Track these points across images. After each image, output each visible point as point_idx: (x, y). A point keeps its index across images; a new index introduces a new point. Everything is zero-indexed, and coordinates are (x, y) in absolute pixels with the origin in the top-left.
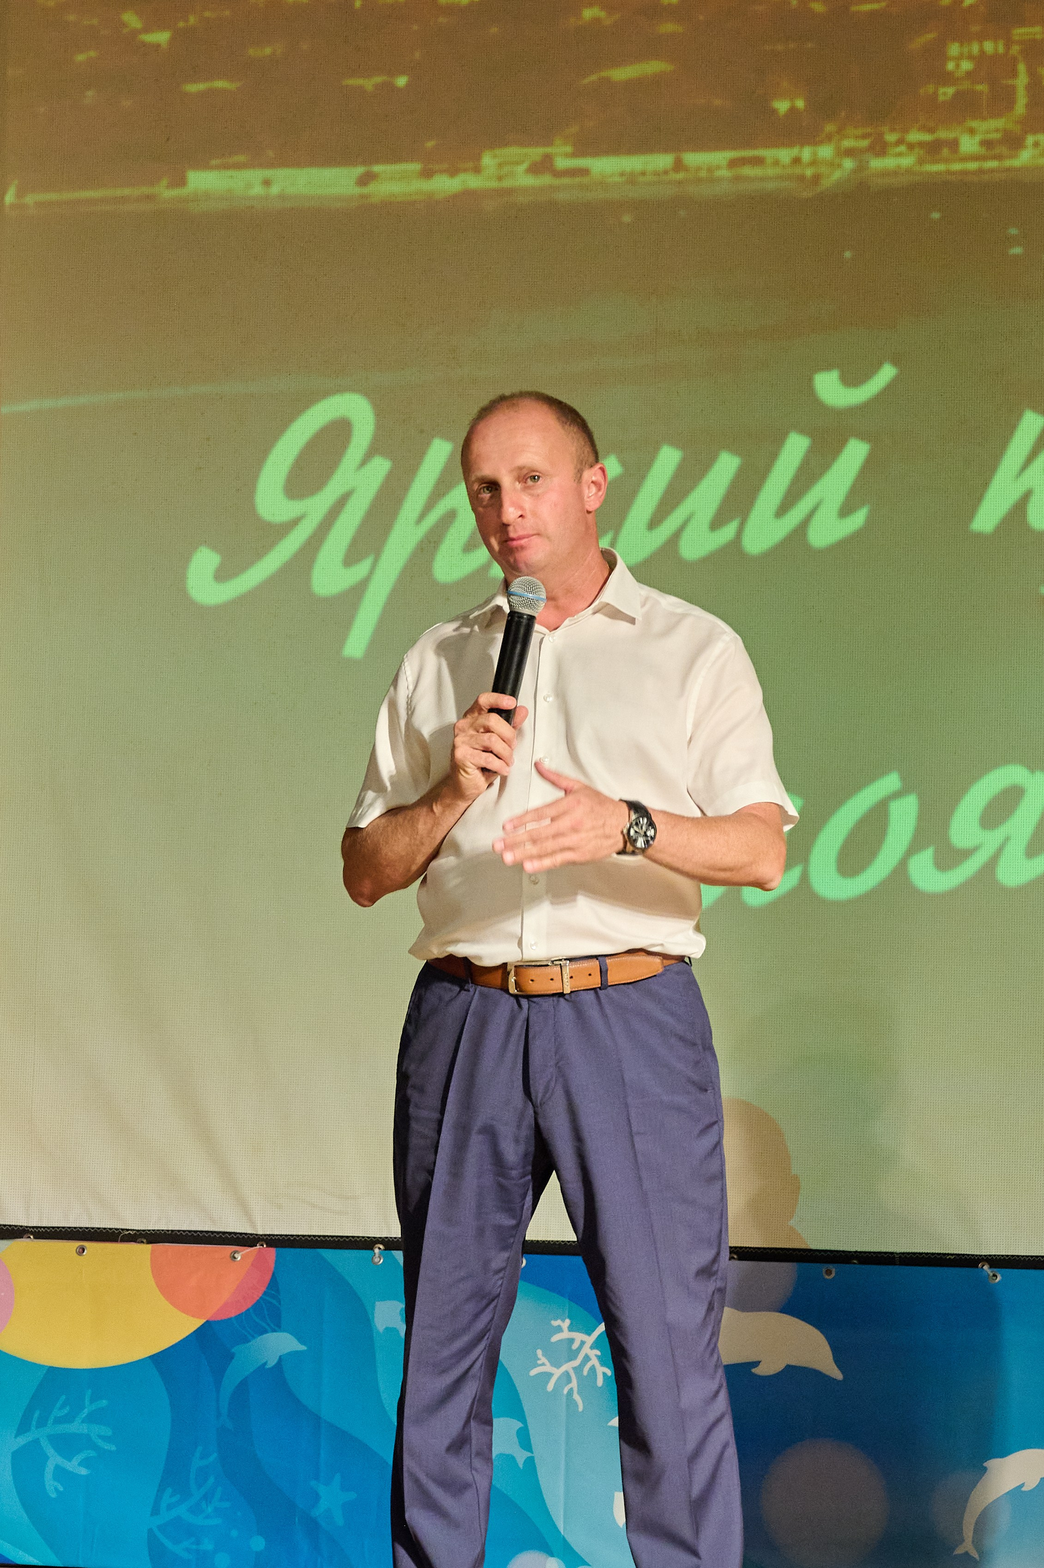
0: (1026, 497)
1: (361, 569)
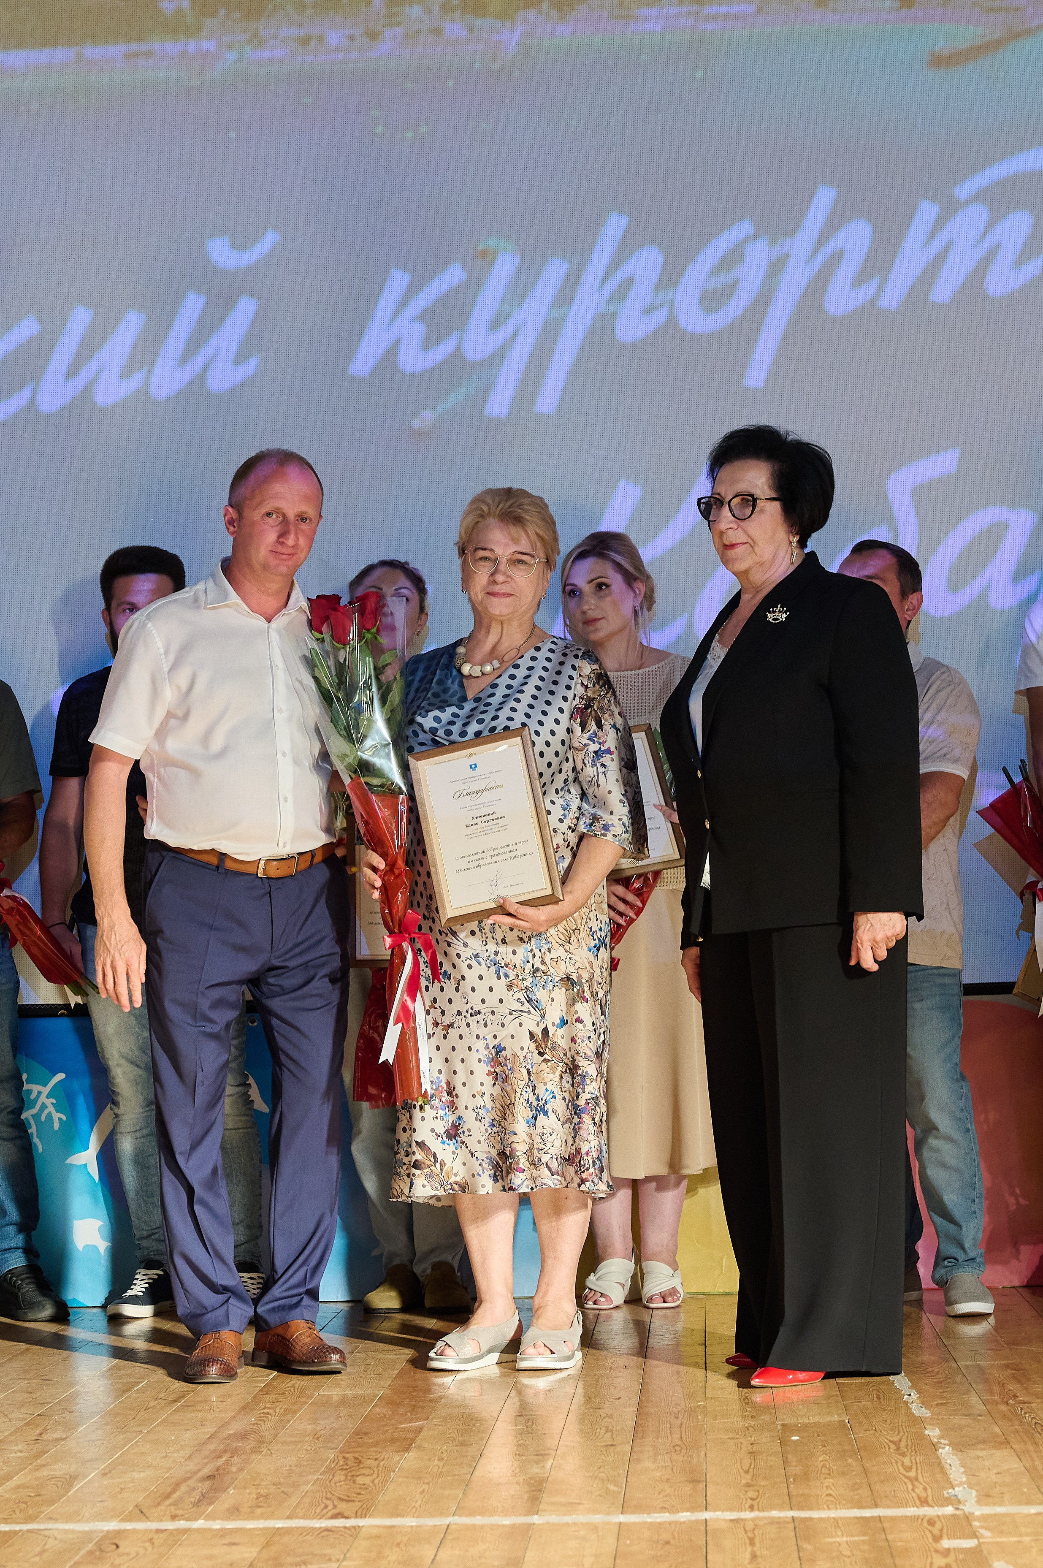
0: (397, 342)
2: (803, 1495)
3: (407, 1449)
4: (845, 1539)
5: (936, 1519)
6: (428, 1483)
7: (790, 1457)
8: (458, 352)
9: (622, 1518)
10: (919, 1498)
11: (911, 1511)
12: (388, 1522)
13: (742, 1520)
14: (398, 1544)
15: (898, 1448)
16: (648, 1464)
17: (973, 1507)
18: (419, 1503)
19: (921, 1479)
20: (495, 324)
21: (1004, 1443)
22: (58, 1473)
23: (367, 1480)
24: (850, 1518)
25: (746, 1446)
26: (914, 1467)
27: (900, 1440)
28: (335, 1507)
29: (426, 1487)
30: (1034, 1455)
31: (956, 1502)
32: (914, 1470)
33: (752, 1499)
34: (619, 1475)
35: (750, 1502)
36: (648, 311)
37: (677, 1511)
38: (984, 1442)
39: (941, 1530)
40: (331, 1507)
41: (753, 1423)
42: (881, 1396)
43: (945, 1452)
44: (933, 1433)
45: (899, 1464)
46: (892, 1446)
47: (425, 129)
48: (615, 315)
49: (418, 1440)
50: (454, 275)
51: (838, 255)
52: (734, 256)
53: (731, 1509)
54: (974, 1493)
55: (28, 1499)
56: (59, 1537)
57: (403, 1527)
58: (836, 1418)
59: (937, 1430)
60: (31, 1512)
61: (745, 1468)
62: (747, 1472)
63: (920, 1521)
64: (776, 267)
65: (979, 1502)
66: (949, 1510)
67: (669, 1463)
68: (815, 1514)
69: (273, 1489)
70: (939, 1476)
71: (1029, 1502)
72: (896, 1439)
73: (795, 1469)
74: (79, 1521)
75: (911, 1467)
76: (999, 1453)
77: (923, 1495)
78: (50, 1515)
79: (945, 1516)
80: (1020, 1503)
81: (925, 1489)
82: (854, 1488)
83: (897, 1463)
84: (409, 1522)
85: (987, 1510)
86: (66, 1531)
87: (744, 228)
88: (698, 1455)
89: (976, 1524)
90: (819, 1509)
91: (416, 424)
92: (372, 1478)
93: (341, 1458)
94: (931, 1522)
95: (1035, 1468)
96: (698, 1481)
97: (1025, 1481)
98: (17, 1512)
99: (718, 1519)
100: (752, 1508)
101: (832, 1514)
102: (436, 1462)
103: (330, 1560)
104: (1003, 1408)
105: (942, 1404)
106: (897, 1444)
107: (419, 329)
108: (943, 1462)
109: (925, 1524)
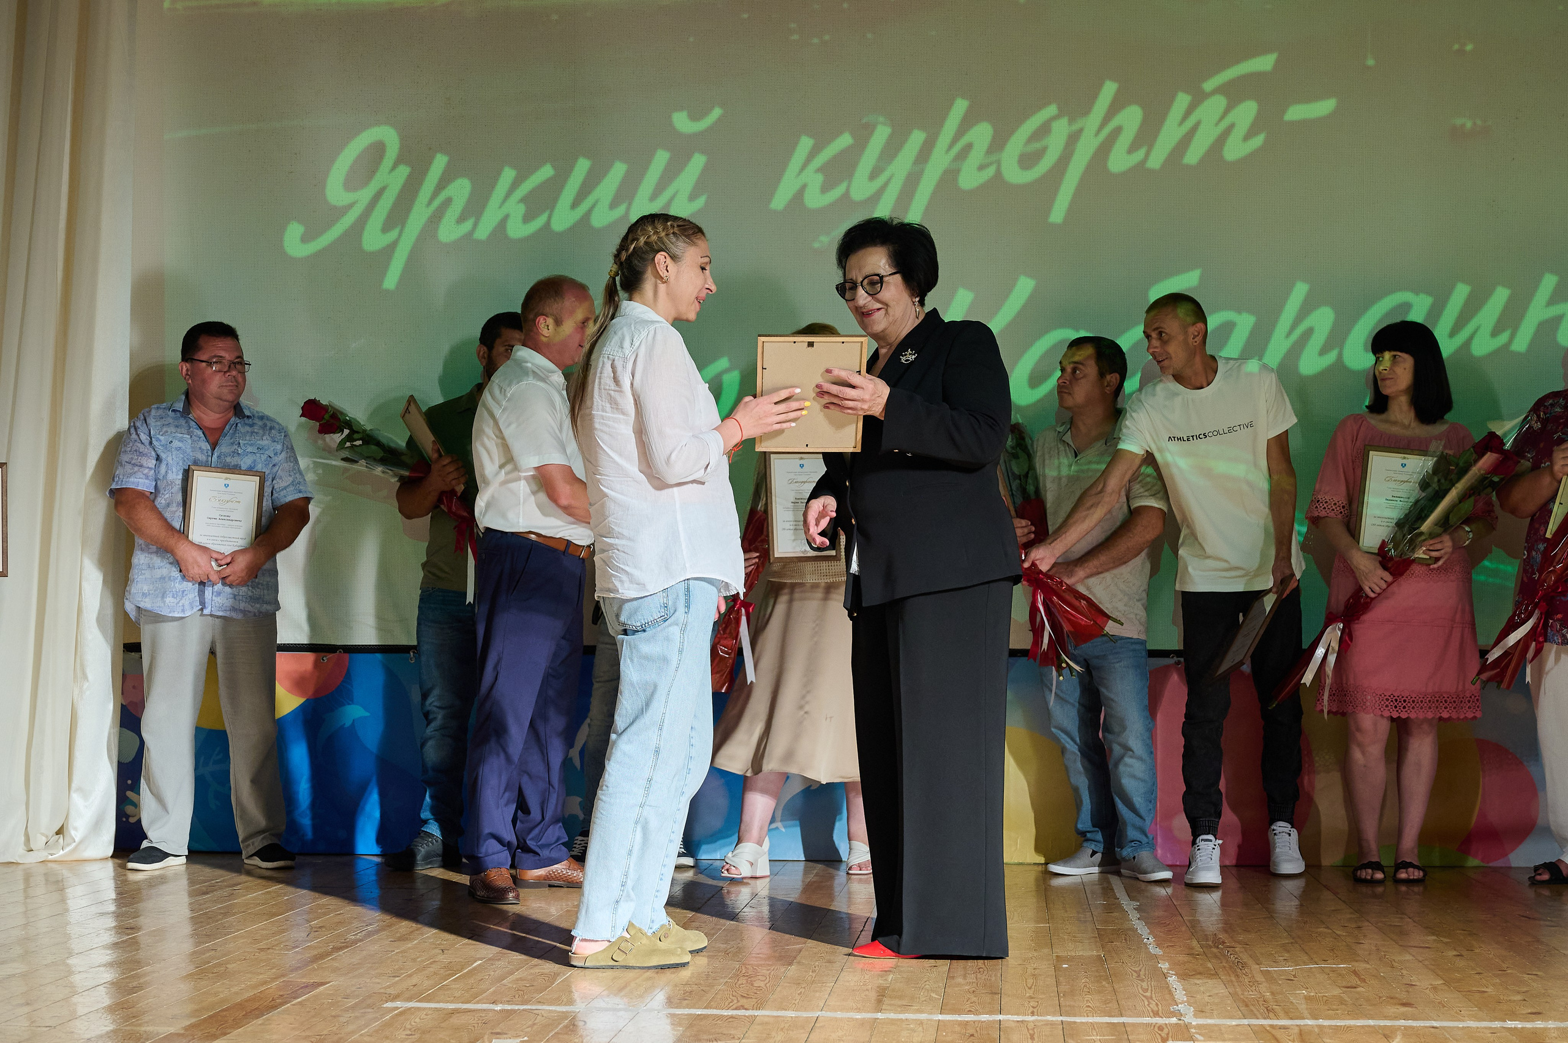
0: (804, 187)
1: (393, 234)
2: (1069, 1006)
3: (790, 964)
4: (1098, 1037)
5: (1164, 1026)
6: (804, 988)
7: (1061, 979)
8: (846, 194)
9: (940, 1017)
10: (1152, 1011)
11: (1147, 1020)
12: (775, 1013)
13: (1025, 1021)
14: (782, 1029)
15: (1139, 976)
16: (960, 980)
17: (1190, 1018)
18: (797, 1001)
19: (1154, 999)
20: (873, 176)
21: (1215, 975)
22: (546, 971)
23: (762, 984)
24: (1102, 1023)
25: (1030, 970)
26: (1150, 989)
27: (1140, 970)
28: (738, 1001)
29: (803, 990)
30: (1236, 984)
31: (1179, 1015)
32: (1149, 991)
33: (1033, 1007)
34: (939, 987)
35: (1031, 1009)
36: (981, 168)
37: (980, 1014)
38: (1200, 973)
39: (1168, 1034)
40: (735, 1001)
41: (1036, 954)
42: (1128, 939)
43: (1172, 980)
44: (1164, 966)
45: (1139, 987)
46: (1134, 974)
47: (827, 37)
48: (958, 171)
49: (798, 958)
50: (845, 140)
51: (1118, 130)
52: (1044, 130)
53: (1018, 1014)
54: (1192, 1009)
55: (524, 988)
56: (545, 1015)
57: (786, 1017)
58: (1095, 953)
59: (1167, 964)
60: (526, 997)
61: (1029, 986)
62: (1030, 988)
63: (1152, 1028)
64: (1073, 138)
65: (1195, 1016)
66: (1174, 1020)
67: (975, 980)
68: (1078, 1020)
69: (695, 987)
70: (1167, 997)
71: (1232, 1017)
72: (1137, 969)
73: (1064, 988)
74: (559, 1005)
75: (1148, 989)
76: (1211, 982)
77: (1155, 1009)
78: (539, 1000)
79: (1171, 1025)
80: (1225, 1018)
81: (1157, 1005)
82: (1106, 1002)
83: (1137, 986)
84: (791, 1014)
85: (1201, 1021)
86: (550, 1011)
87: (1052, 110)
88: (995, 976)
89: (1193, 1030)
90: (1081, 1016)
91: (816, 245)
92: (766, 982)
93: (743, 968)
94: (1161, 1028)
95: (1236, 993)
96: (996, 994)
97: (1229, 1002)
98: (517, 996)
99: (1008, 1020)
100: (1033, 1014)
101: (1090, 1020)
102: (811, 973)
103: (734, 1038)
104: (1215, 950)
105: (1171, 946)
106: (1138, 973)
107: (820, 178)
108: (1171, 986)
109: (1156, 1029)
